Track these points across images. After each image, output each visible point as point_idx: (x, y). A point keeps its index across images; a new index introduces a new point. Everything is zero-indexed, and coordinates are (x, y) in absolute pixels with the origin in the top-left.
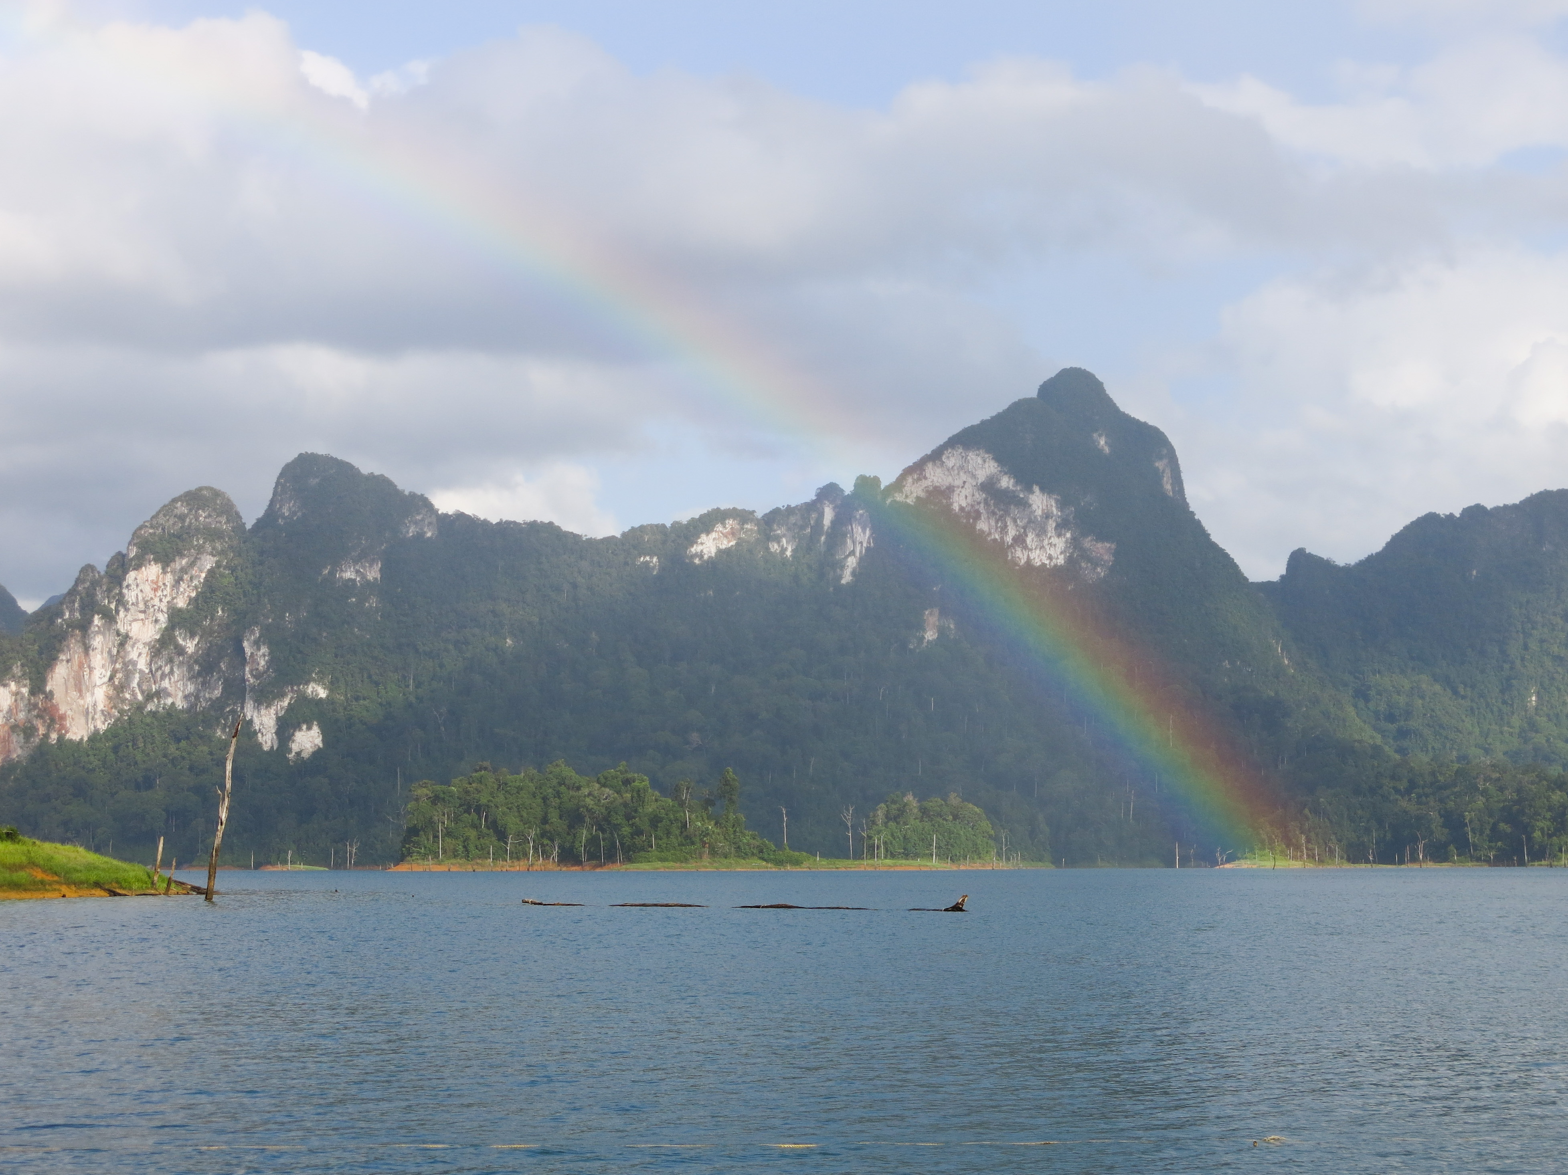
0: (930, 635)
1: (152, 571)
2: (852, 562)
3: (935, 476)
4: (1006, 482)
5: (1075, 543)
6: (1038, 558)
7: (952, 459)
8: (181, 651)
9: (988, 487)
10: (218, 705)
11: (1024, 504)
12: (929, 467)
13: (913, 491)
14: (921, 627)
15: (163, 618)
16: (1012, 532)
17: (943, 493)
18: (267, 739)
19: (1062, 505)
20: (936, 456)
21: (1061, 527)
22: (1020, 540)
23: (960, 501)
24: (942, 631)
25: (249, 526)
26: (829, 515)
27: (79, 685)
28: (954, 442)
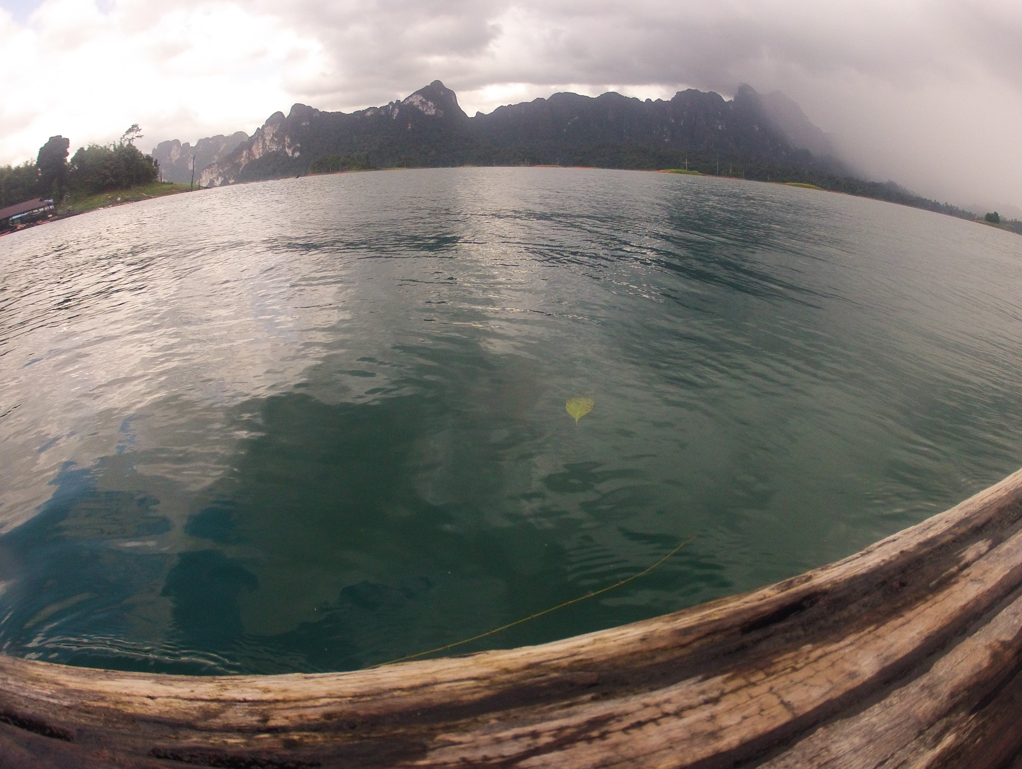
0: (410, 128)
1: (269, 127)
2: (395, 115)
3: (411, 100)
4: (424, 100)
5: (436, 111)
6: (430, 113)
7: (414, 97)
8: (275, 140)
9: (421, 101)
10: (281, 149)
11: (427, 104)
12: (410, 98)
13: (407, 102)
14: (408, 126)
15: (271, 135)
16: (425, 109)
17: (412, 102)
18: (290, 155)
19: (434, 104)
20: (411, 96)
21: (434, 108)
22: (426, 110)
23: (415, 104)
24: (412, 126)
25: (286, 117)
26: (391, 107)
27: (258, 149)
28: (414, 94)
